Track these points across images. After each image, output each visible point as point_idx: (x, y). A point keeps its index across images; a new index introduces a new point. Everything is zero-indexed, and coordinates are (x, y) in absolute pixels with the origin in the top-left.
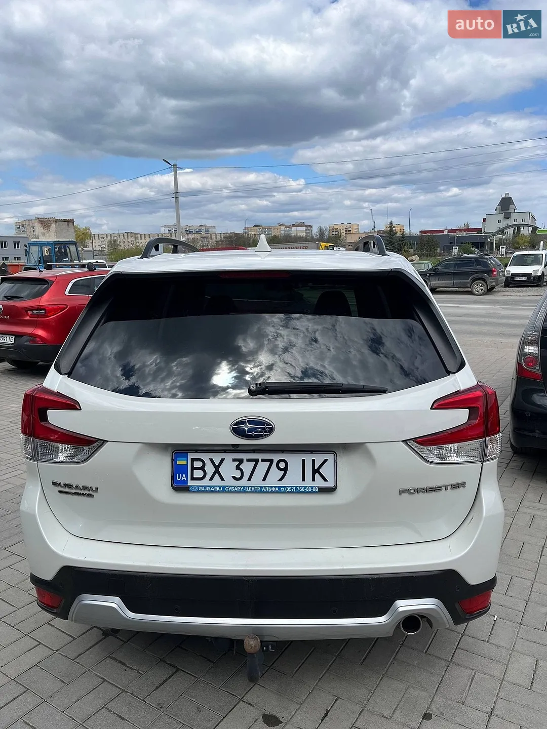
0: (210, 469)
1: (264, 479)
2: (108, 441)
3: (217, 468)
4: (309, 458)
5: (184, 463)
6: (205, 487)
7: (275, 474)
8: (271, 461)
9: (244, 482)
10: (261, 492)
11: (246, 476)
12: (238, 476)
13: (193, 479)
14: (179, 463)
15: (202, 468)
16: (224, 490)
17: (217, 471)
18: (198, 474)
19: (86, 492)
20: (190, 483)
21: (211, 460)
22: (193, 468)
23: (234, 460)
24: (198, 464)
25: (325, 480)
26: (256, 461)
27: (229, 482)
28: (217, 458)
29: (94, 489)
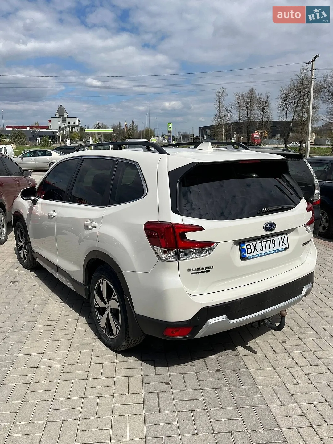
0: (253, 248)
1: (269, 249)
2: (219, 242)
3: (255, 247)
4: (280, 237)
5: (244, 247)
6: (252, 256)
7: (272, 245)
8: (270, 240)
9: (264, 251)
10: (269, 254)
11: (264, 249)
12: (262, 249)
13: (248, 253)
14: (242, 247)
15: (250, 248)
16: (259, 256)
17: (255, 249)
18: (249, 251)
19: (207, 270)
20: (248, 255)
21: (253, 244)
22: (248, 249)
23: (260, 243)
24: (249, 247)
25: (286, 245)
26: (266, 241)
27: (260, 252)
28: (254, 243)
29: (211, 267)
